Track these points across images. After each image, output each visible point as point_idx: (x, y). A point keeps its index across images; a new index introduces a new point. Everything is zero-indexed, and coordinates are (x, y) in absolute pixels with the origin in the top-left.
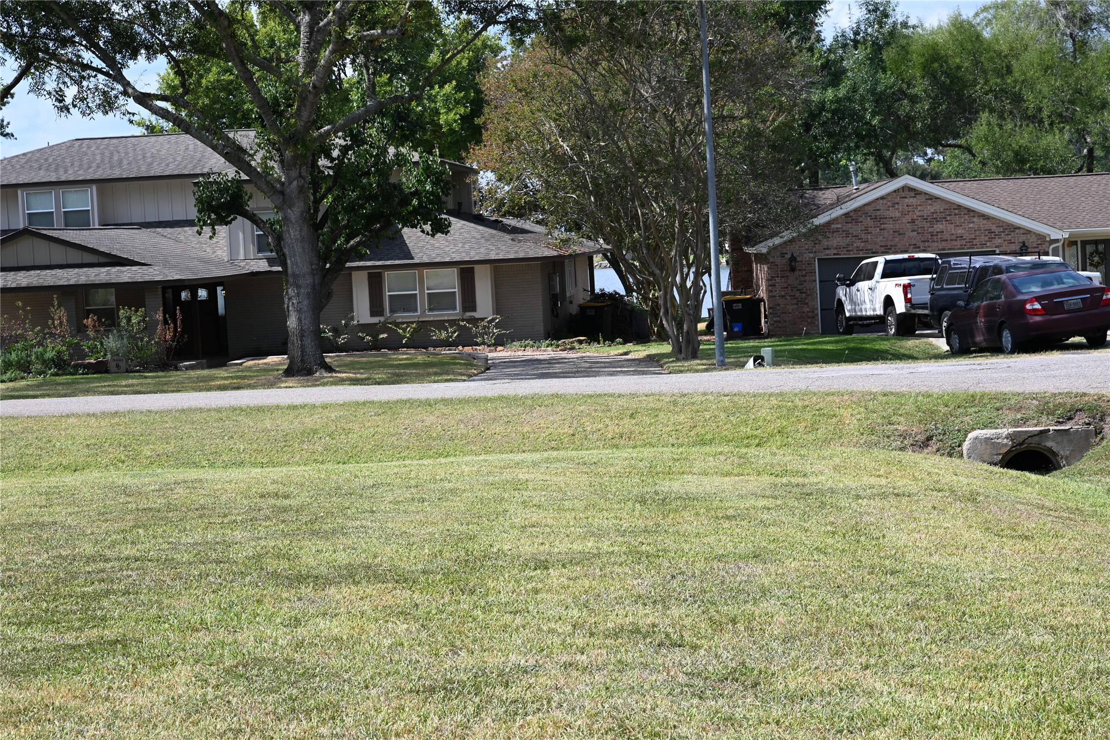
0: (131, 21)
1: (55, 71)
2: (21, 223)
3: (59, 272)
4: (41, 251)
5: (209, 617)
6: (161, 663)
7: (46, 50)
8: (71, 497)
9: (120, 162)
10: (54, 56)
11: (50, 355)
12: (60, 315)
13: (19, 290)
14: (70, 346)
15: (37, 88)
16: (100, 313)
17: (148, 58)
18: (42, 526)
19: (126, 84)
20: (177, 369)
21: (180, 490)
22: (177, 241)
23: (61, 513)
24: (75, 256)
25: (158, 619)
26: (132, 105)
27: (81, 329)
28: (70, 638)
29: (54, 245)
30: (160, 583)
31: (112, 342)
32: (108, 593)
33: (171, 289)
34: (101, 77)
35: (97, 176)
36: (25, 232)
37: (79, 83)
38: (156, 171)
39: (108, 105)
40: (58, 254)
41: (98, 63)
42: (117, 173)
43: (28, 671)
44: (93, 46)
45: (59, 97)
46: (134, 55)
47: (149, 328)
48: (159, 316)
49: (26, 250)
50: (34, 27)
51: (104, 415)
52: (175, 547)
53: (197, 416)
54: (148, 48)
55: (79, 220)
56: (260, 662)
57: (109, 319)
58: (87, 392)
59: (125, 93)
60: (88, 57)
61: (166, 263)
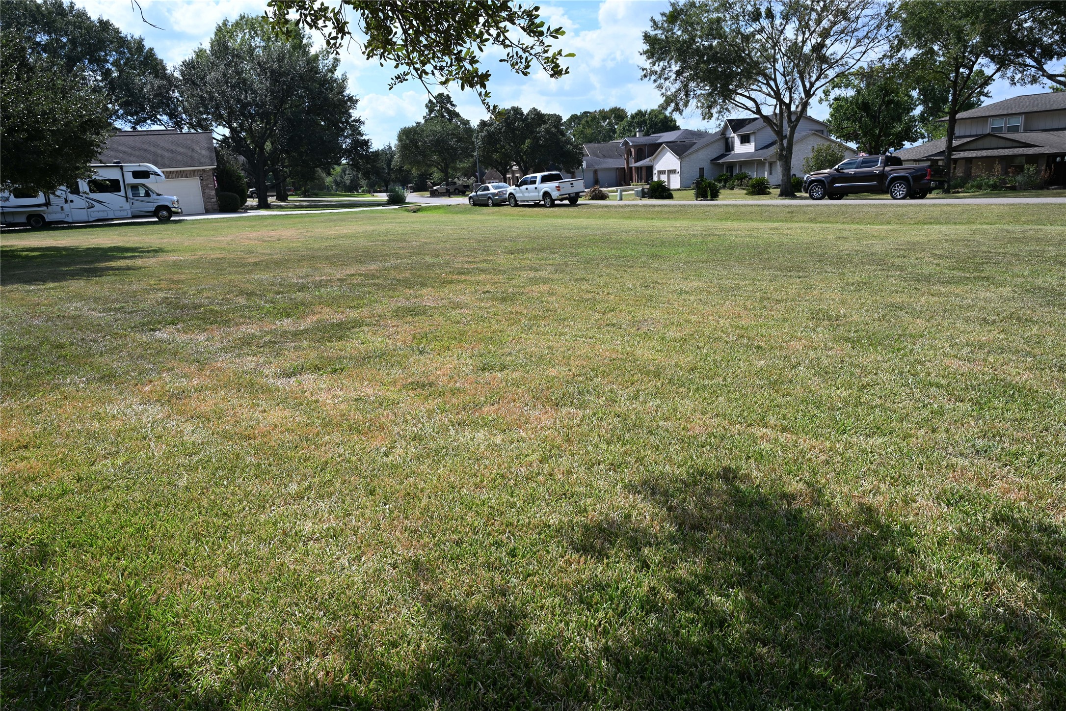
0: (1051, 44)
1: (1012, 68)
2: (988, 131)
3: (1001, 150)
4: (994, 142)
5: (1026, 273)
6: (1000, 285)
7: (1010, 60)
8: (984, 232)
9: (1038, 104)
10: (1012, 62)
11: (991, 182)
12: (998, 167)
13: (982, 157)
14: (1000, 179)
15: (1002, 77)
16: (1016, 167)
17: (1058, 59)
18: (969, 241)
19: (1044, 71)
20: (1048, 189)
21: (1031, 232)
22: (1059, 136)
23: (978, 237)
24: (1009, 144)
25: (1004, 272)
26: (1045, 80)
27: (1006, 173)
28: (967, 275)
29: (1000, 140)
30: (1010, 262)
31: (1019, 178)
32: (987, 263)
33: (1051, 157)
34: (1033, 69)
35: (1026, 111)
36: (989, 134)
37: (1022, 72)
38: (1055, 107)
39: (1034, 80)
40: (1002, 143)
41: (1033, 63)
42: (1035, 109)
43: (948, 282)
44: (1031, 57)
45: (1012, 79)
46: (1051, 59)
47: (1038, 172)
48: (1043, 168)
49: (986, 142)
50: (1005, 52)
51: (1007, 205)
52: (1021, 251)
53: (1050, 206)
54: (1058, 55)
55: (1015, 129)
56: (1040, 289)
57: (1020, 169)
58: (1004, 197)
59: (1043, 75)
60: (1029, 61)
61: (1051, 146)
